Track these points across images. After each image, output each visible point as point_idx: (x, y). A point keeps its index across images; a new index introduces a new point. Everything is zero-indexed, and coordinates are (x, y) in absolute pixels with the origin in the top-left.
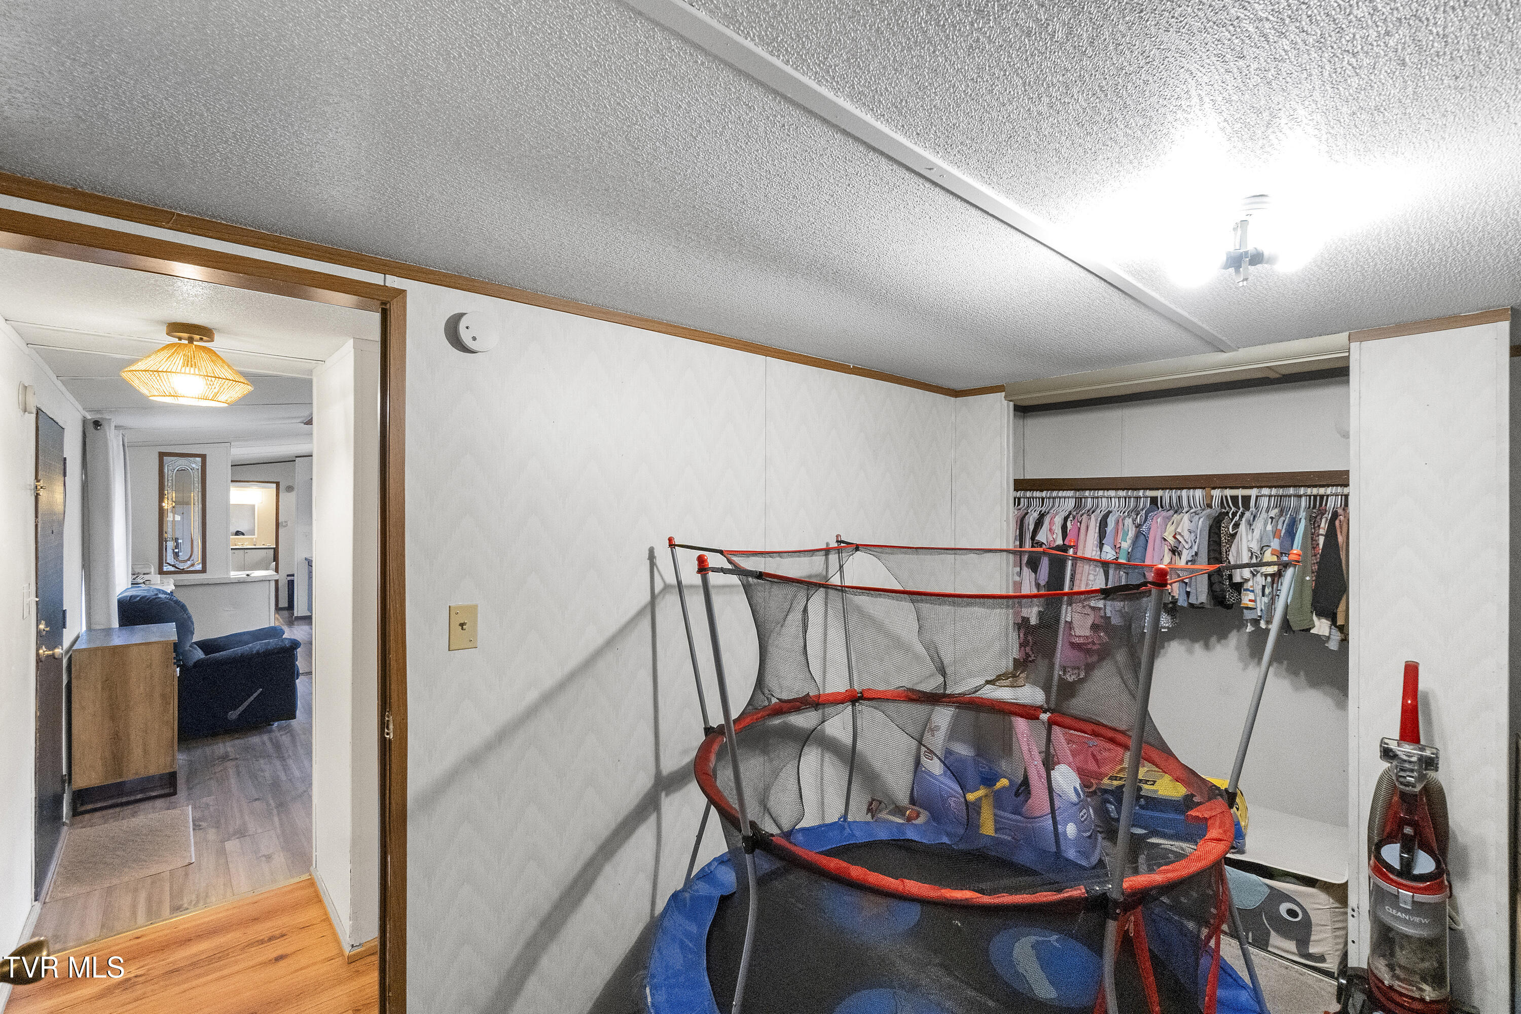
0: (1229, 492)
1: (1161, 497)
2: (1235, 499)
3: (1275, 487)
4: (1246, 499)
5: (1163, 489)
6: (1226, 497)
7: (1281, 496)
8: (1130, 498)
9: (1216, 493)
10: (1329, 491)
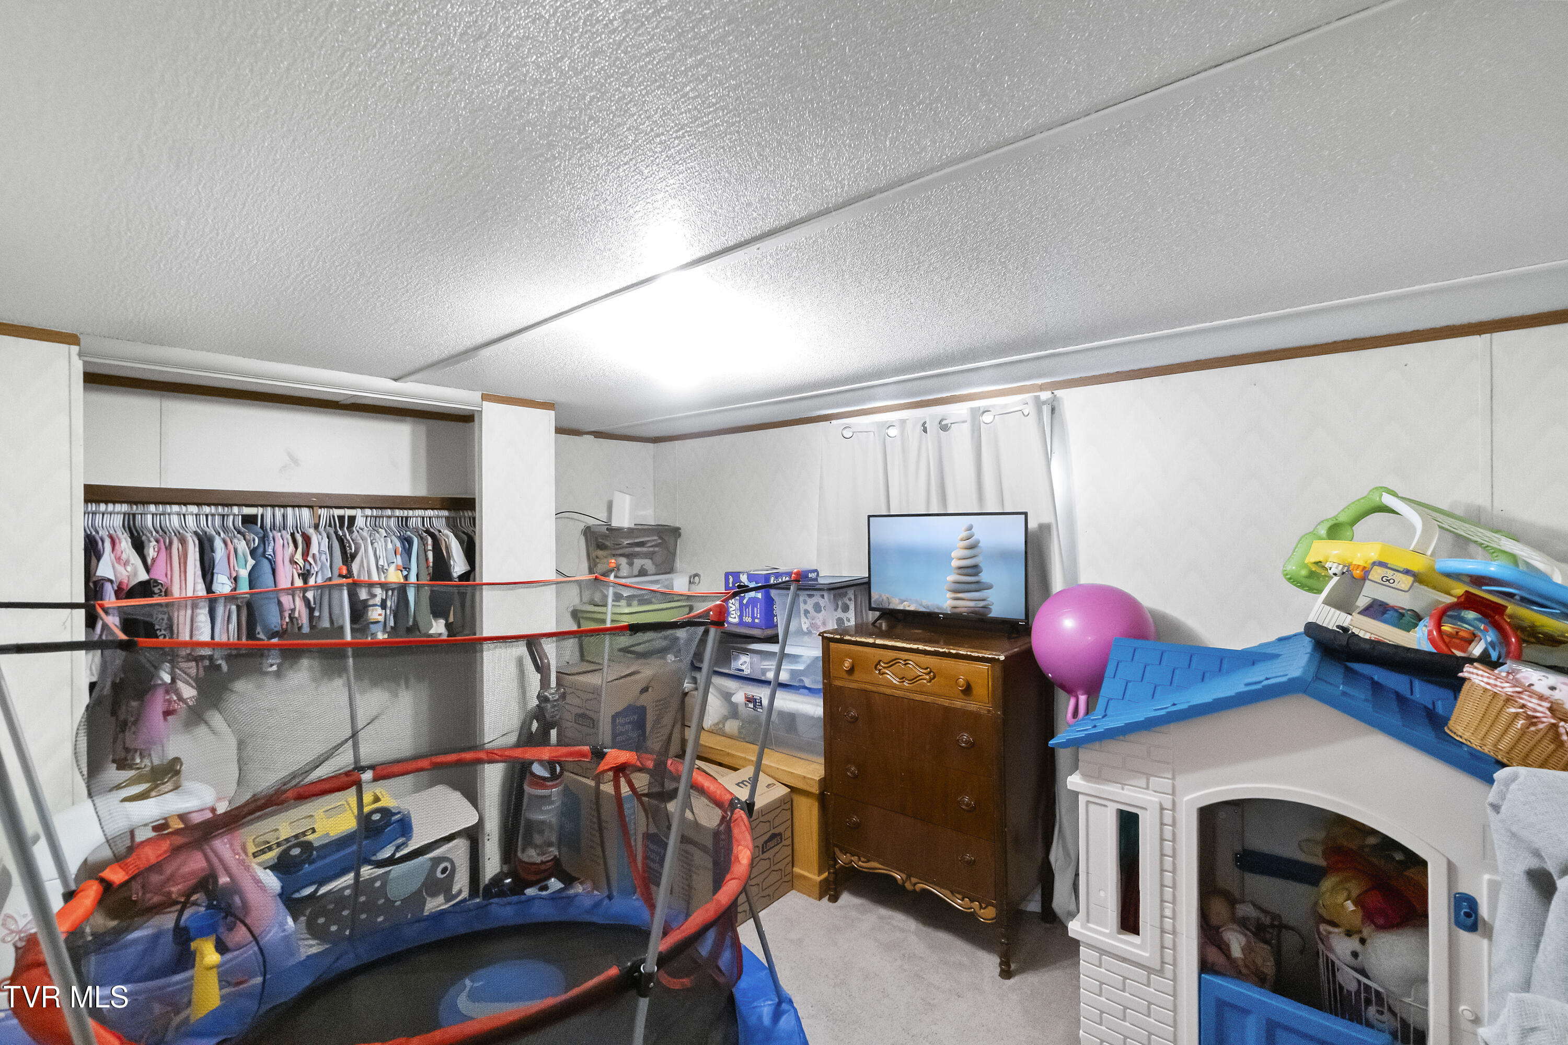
0: (338, 512)
1: (262, 516)
2: (341, 518)
3: (376, 508)
4: (352, 519)
5: (262, 506)
6: (334, 517)
7: (376, 517)
8: (213, 515)
9: (323, 512)
10: (411, 513)
